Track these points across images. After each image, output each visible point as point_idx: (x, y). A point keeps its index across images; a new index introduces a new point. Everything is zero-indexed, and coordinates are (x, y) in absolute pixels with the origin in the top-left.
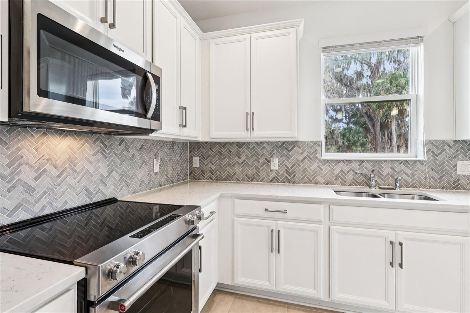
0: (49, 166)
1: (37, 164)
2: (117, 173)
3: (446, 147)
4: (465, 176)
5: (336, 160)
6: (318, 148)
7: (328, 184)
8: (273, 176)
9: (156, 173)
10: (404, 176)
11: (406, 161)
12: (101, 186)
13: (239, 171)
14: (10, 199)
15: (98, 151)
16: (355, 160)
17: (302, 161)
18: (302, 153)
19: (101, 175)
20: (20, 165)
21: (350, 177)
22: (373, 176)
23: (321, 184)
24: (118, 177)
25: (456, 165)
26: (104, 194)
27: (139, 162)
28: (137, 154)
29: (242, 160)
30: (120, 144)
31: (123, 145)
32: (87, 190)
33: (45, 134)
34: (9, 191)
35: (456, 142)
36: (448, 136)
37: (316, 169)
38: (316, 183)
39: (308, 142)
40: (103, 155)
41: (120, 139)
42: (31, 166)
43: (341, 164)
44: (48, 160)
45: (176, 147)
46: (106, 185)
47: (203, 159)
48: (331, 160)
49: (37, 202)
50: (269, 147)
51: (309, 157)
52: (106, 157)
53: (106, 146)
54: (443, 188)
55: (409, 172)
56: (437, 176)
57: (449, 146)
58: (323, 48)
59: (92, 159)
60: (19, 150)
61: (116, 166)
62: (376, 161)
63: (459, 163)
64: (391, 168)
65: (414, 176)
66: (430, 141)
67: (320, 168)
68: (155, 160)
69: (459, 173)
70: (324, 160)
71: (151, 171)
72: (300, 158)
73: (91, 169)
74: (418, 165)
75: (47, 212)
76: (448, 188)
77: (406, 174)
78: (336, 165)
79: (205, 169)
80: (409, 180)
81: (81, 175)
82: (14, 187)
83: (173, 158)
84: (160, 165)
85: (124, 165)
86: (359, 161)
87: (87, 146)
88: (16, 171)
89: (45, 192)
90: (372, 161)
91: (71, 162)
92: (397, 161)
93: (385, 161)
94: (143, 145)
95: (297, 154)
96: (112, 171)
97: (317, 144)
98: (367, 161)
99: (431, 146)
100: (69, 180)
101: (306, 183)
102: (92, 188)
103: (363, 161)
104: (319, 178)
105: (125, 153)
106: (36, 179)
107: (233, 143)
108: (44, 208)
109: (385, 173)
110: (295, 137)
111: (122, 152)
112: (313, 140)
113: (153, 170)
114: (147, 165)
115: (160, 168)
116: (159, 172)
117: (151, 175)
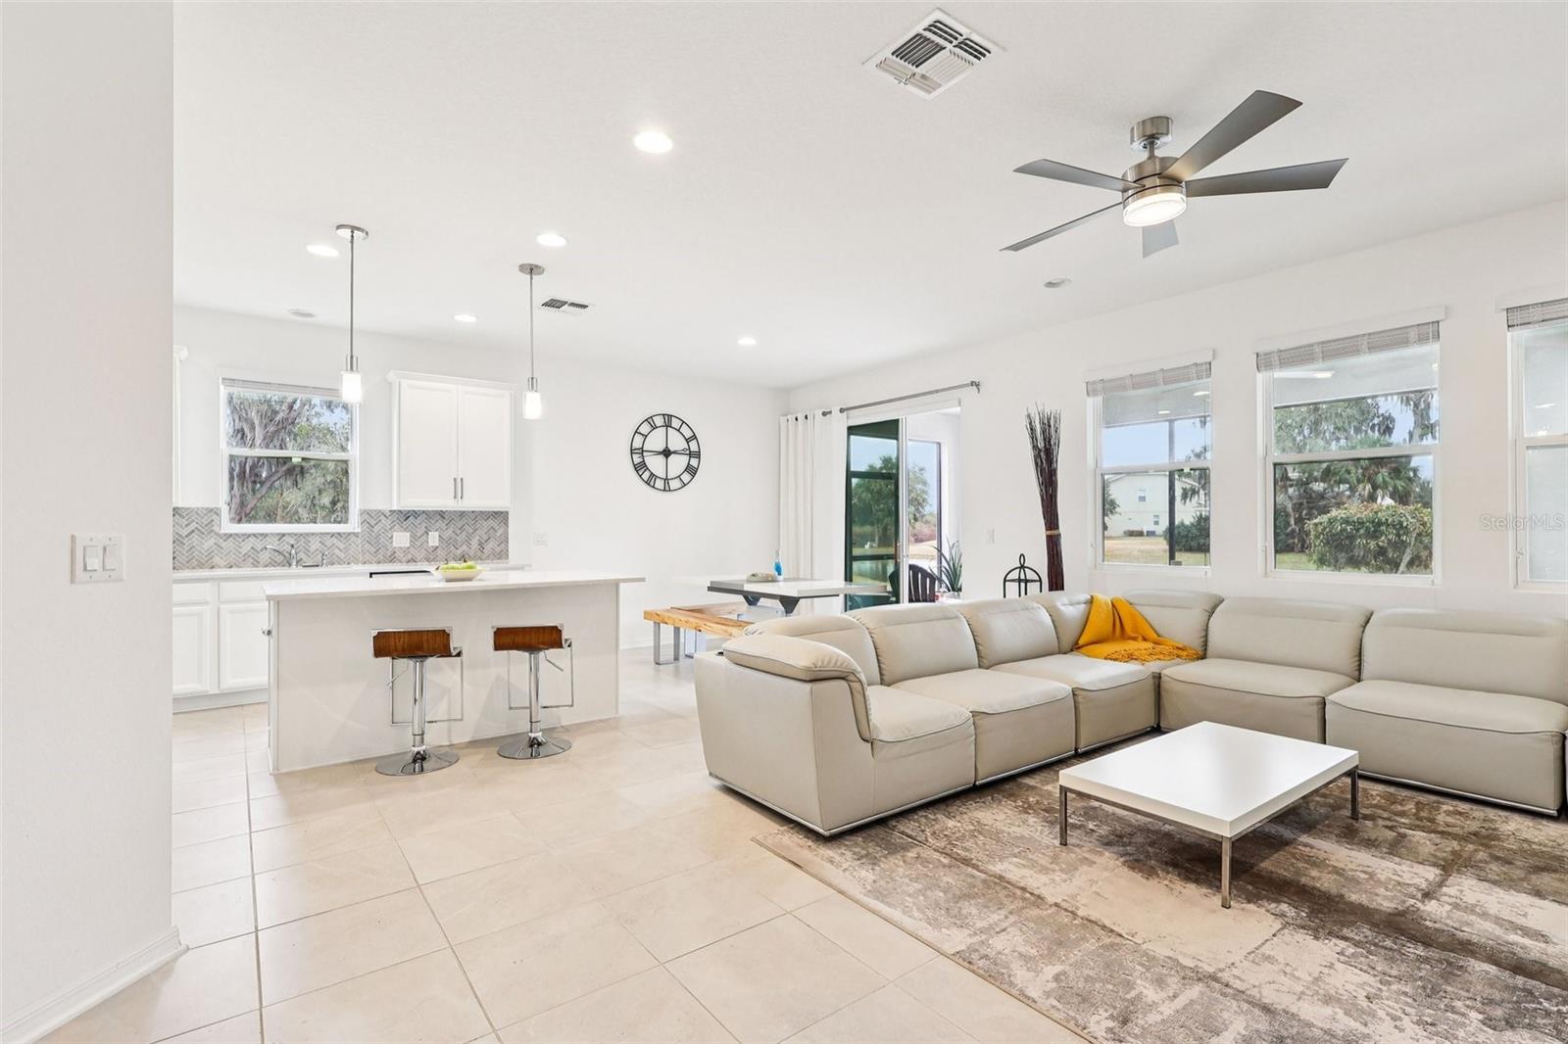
3: (382, 518)
4: (400, 548)
5: (244, 535)
6: (215, 517)
7: (231, 567)
10: (337, 551)
11: (339, 534)
16: (272, 534)
17: (186, 536)
18: (187, 525)
21: (264, 557)
22: (293, 552)
23: (219, 567)
25: (392, 537)
35: (392, 512)
36: (385, 507)
37: (211, 547)
38: (213, 567)
39: (198, 508)
43: (252, 539)
48: (236, 535)
51: (199, 530)
54: (379, 562)
55: (342, 546)
56: (373, 550)
57: (385, 516)
58: (223, 379)
62: (302, 534)
63: (395, 534)
64: (320, 542)
65: (347, 551)
66: (365, 511)
67: (219, 546)
70: (225, 535)
72: (184, 532)
74: (353, 538)
76: (385, 562)
77: (339, 549)
78: (243, 541)
80: (342, 555)
86: (278, 534)
90: (296, 534)
92: (328, 534)
93: (313, 534)
97: (216, 512)
98: (289, 534)
99: (366, 517)
101: (194, 568)
103: (284, 535)
104: (216, 560)
109: (312, 549)
112: (207, 506)
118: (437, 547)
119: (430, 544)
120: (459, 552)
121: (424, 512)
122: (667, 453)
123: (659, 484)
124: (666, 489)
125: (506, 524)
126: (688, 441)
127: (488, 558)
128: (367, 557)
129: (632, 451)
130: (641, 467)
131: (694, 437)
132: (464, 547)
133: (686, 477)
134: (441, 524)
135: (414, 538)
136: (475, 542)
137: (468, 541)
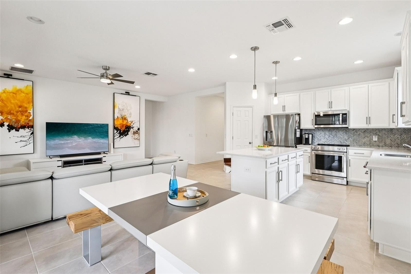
9: (375, 141)
12: (345, 141)
14: (324, 140)
19: (345, 139)
24: (352, 140)
26: (346, 144)
27: (363, 136)
28: (362, 134)
30: (353, 131)
32: (340, 141)
40: (346, 133)
46: (347, 141)
49: (329, 141)
52: (347, 134)
53: (347, 131)
61: (351, 137)
68: (374, 136)
73: (342, 137)
75: (330, 144)
81: (338, 138)
82: (325, 138)
83: (393, 136)
84: (378, 138)
85: (355, 137)
89: (330, 140)
94: (365, 131)
96: (349, 138)
102: (342, 141)
108: (330, 143)
111: (354, 133)
113: (373, 140)
114: (368, 137)
115: (378, 139)
116: (378, 141)
117: (371, 141)
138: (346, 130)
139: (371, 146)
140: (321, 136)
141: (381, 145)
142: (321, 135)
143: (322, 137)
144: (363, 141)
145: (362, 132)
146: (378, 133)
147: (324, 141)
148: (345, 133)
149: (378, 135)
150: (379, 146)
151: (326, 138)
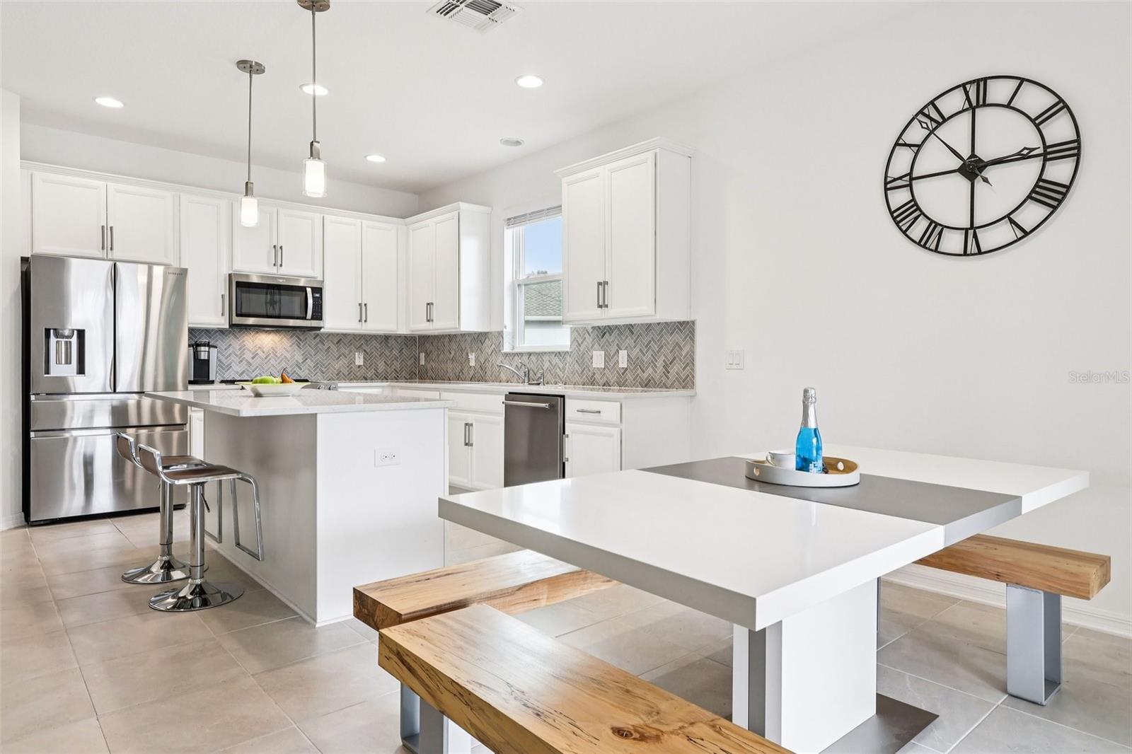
0: (259, 352)
1: (253, 351)
2: (312, 361)
3: (587, 335)
4: (598, 369)
6: (501, 339)
7: (508, 382)
8: (472, 373)
9: (359, 366)
11: (559, 353)
12: (296, 369)
13: (450, 368)
15: (295, 343)
16: (524, 353)
17: (490, 355)
18: (491, 346)
19: (297, 361)
20: (244, 350)
23: (503, 382)
24: (312, 365)
25: (593, 356)
26: (299, 375)
27: (336, 354)
28: (333, 347)
29: (451, 356)
30: (315, 338)
31: (318, 339)
33: (257, 332)
34: (239, 363)
35: (593, 328)
37: (500, 364)
38: (500, 382)
39: (495, 332)
40: (299, 347)
41: (314, 334)
42: (250, 351)
43: (516, 358)
44: (259, 348)
45: (391, 342)
46: (301, 369)
47: (427, 355)
48: (509, 354)
49: (253, 371)
50: (469, 340)
51: (495, 350)
52: (301, 348)
53: (301, 340)
54: (584, 384)
55: (561, 366)
56: (580, 370)
57: (589, 334)
59: (289, 349)
60: (244, 341)
61: (311, 355)
62: (539, 354)
63: (594, 353)
64: (549, 361)
65: (564, 371)
66: (576, 328)
68: (356, 353)
69: (594, 366)
70: (505, 354)
71: (351, 363)
72: (490, 352)
73: (288, 356)
74: (568, 357)
76: (588, 384)
77: (559, 368)
78: (513, 359)
79: (429, 366)
80: (562, 375)
81: (281, 359)
82: (241, 361)
83: (388, 354)
84: (364, 358)
85: (319, 356)
86: (528, 353)
87: (285, 340)
88: (243, 353)
89: (257, 367)
90: (537, 353)
91: (274, 350)
92: (553, 353)
93: (545, 353)
94: (341, 339)
95: (488, 347)
96: (307, 359)
98: (533, 353)
99: (576, 334)
100: (272, 361)
102: (289, 369)
104: (502, 375)
105: (320, 346)
106: (253, 358)
107: (446, 335)
110: (456, 328)
111: (316, 345)
112: (497, 330)
113: (355, 363)
114: (346, 357)
115: (364, 362)
116: (364, 365)
117: (352, 367)
118: (626, 369)
119: (621, 365)
120: (645, 375)
121: (616, 326)
122: (972, 169)
123: (953, 242)
124: (973, 248)
125: (692, 339)
126: (1037, 122)
127: (672, 386)
128: (577, 378)
129: (889, 185)
130: (905, 216)
131: (1061, 105)
132: (650, 370)
133: (1031, 214)
134: (630, 341)
135: (608, 358)
136: (660, 364)
137: (653, 363)
138: (298, 338)
139: (351, 379)
140: (230, 355)
141: (369, 375)
142: (231, 350)
143: (233, 357)
144: (337, 367)
145: (334, 343)
146: (364, 347)
147: (240, 370)
148: (297, 345)
149: (365, 350)
150: (366, 379)
151: (247, 360)
